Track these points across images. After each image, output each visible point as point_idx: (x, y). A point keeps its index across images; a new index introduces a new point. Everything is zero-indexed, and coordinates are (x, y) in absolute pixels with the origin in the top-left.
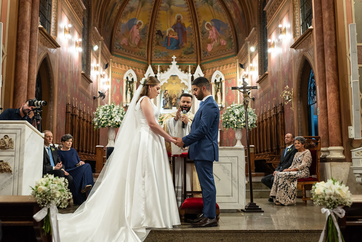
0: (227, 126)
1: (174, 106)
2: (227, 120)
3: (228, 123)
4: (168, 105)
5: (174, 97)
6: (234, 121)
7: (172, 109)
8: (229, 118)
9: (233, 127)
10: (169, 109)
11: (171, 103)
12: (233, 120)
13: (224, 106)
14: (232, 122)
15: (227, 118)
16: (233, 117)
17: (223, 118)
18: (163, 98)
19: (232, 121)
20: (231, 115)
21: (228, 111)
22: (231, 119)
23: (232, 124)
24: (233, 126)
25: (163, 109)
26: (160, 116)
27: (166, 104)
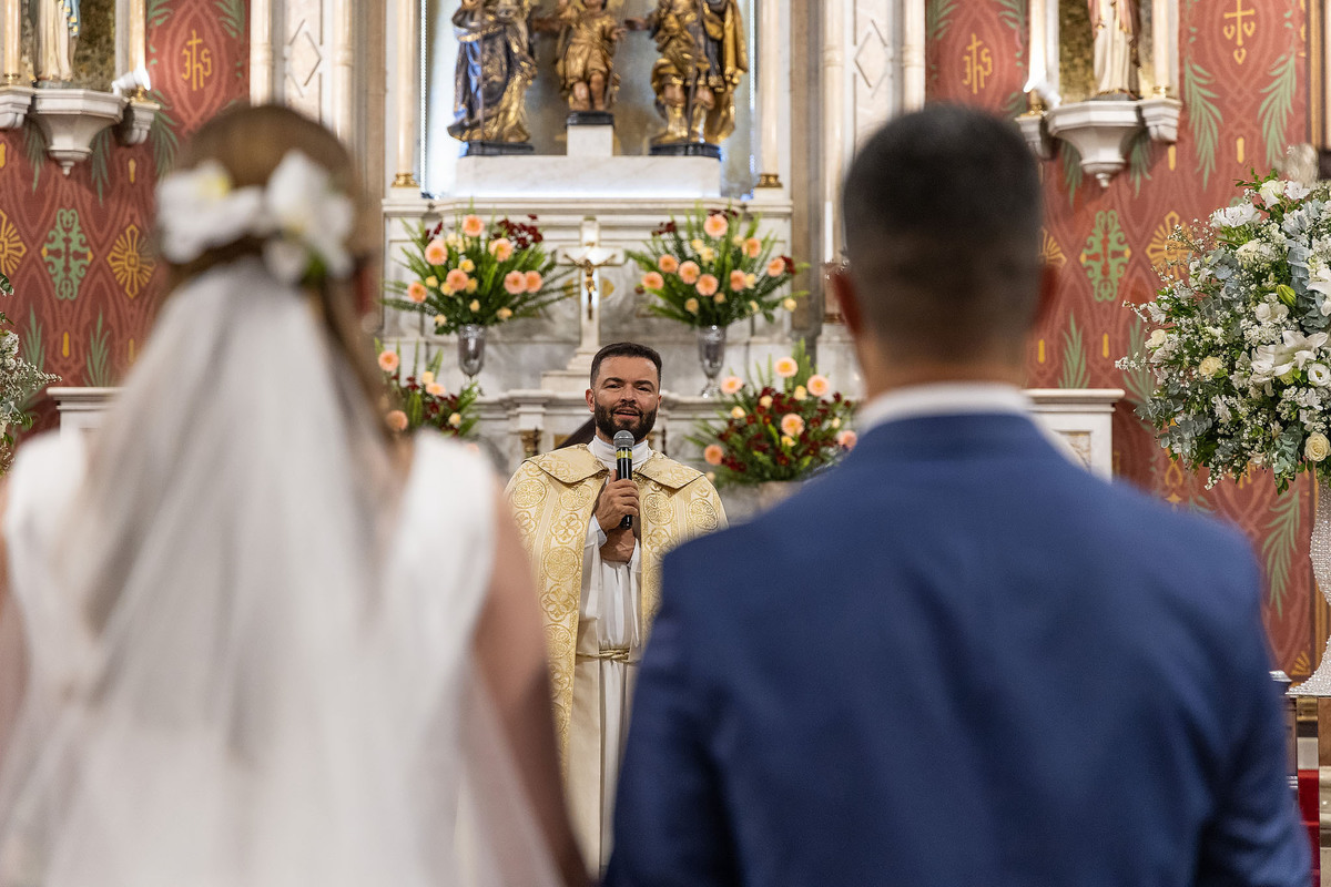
0: (1208, 441)
1: (590, 118)
2: (1211, 366)
3: (1221, 405)
4: (516, 105)
5: (586, 17)
6: (1303, 382)
7: (560, 149)
8: (1237, 347)
9: (1281, 466)
10: (523, 148)
11: (554, 86)
12: (1283, 370)
13: (1164, 124)
14: (1270, 398)
15: (1212, 349)
16: (1292, 337)
17: (1161, 342)
18: (461, 18)
19: (1279, 385)
20: (1261, 310)
21: (1229, 263)
22: (1265, 365)
23: (1275, 427)
24: (1288, 445)
25: (457, 146)
26: (426, 239)
27: (494, 95)
